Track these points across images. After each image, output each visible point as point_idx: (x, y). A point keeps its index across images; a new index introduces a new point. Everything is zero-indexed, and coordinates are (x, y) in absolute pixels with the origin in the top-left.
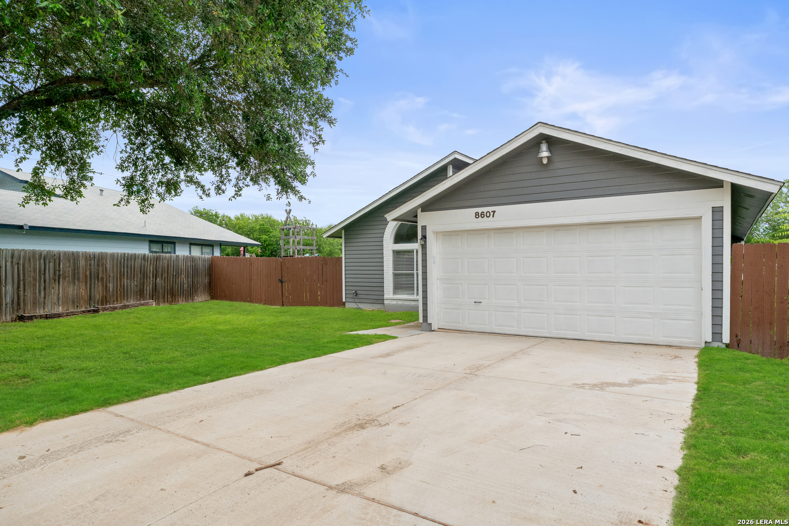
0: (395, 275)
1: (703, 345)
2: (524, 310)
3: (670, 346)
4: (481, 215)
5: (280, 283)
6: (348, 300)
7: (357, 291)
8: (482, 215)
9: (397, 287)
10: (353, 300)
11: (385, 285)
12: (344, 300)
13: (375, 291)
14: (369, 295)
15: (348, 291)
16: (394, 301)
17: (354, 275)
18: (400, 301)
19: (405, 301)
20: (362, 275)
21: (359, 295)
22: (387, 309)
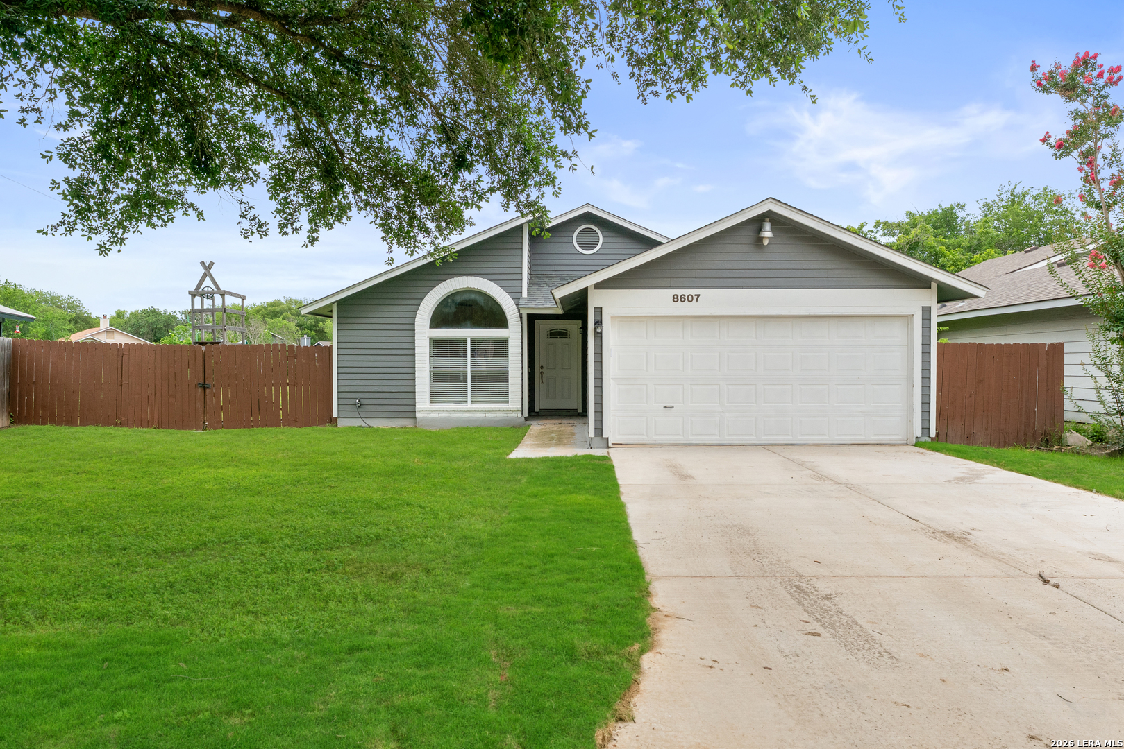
0: (434, 375)
1: (914, 440)
2: (727, 415)
3: (882, 444)
4: (681, 298)
5: (200, 391)
6: (343, 414)
7: (362, 400)
8: (683, 298)
9: (436, 392)
10: (356, 414)
11: (417, 390)
12: (335, 414)
13: (397, 400)
14: (385, 406)
15: (343, 400)
16: (433, 412)
17: (355, 375)
18: (445, 412)
19: (454, 412)
20: (372, 374)
21: (367, 406)
22: (423, 426)
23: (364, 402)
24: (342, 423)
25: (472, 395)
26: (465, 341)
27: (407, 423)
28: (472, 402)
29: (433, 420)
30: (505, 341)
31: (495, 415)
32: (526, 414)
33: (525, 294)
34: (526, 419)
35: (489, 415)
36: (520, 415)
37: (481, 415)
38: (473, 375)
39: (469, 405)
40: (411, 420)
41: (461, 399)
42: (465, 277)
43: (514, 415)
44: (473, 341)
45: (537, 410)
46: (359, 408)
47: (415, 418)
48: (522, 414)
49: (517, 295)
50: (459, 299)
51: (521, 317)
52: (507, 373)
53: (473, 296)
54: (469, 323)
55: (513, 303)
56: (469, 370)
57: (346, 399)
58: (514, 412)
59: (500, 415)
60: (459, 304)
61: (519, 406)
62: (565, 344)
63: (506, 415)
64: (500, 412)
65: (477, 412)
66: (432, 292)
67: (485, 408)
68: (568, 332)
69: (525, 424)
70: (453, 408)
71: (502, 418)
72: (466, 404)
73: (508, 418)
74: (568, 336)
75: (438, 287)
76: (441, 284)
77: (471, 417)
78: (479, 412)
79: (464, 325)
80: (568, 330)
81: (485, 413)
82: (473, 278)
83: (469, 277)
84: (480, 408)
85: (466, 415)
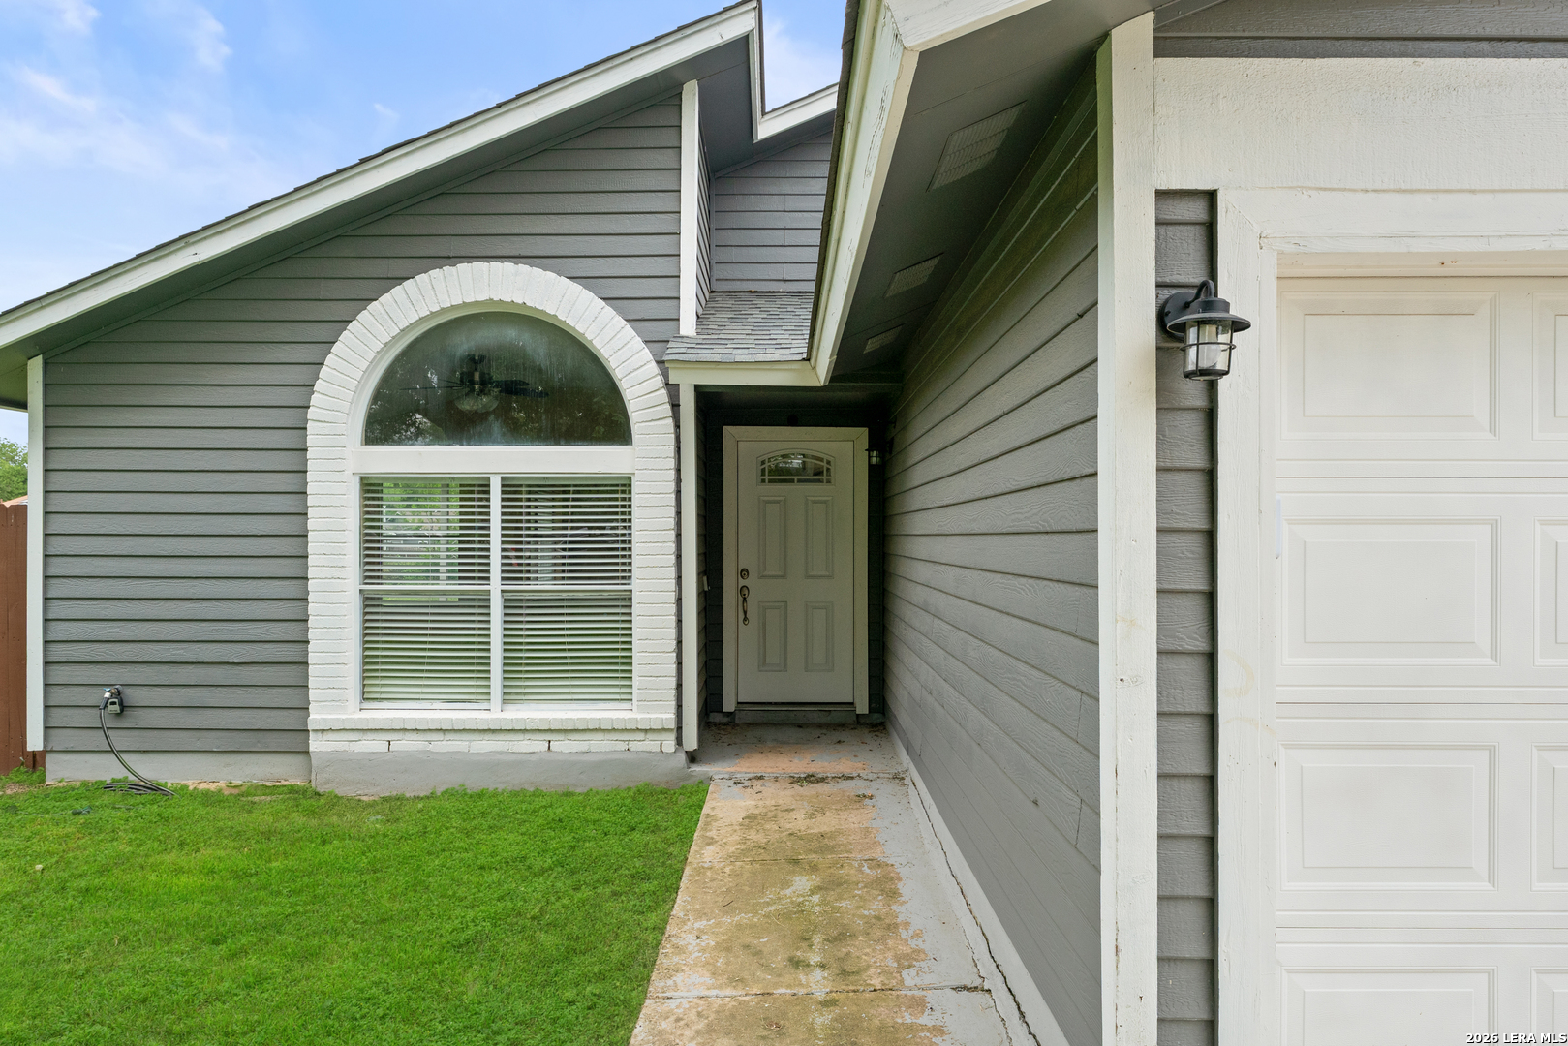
0: (375, 605)
6: (62, 739)
7: (127, 691)
9: (383, 662)
10: (97, 740)
11: (312, 658)
12: (35, 741)
13: (250, 689)
14: (209, 711)
15: (65, 690)
16: (370, 736)
17: (108, 604)
18: (409, 736)
19: (440, 736)
20: (162, 603)
21: (141, 712)
22: (328, 782)
23: (133, 696)
24: (60, 771)
25: (508, 673)
26: (483, 486)
27: (276, 769)
28: (507, 698)
29: (366, 761)
30: (620, 488)
31: (582, 746)
32: (691, 741)
33: (688, 326)
34: (693, 758)
35: (563, 746)
36: (670, 745)
37: (538, 745)
38: (510, 603)
39: (495, 713)
40: (299, 760)
41: (469, 685)
42: (480, 266)
43: (650, 744)
44: (510, 487)
45: (729, 705)
46: (115, 719)
47: (307, 753)
48: (679, 741)
49: (660, 330)
50: (464, 344)
51: (675, 406)
52: (626, 600)
53: (511, 334)
54: (496, 427)
55: (647, 353)
56: (495, 587)
57: (76, 689)
58: (650, 736)
59: (600, 745)
60: (462, 360)
61: (665, 716)
62: (814, 502)
63: (622, 746)
64: (600, 736)
65: (520, 736)
66: (363, 316)
67: (549, 721)
68: (824, 464)
69: (690, 776)
70: (440, 720)
71: (610, 757)
72: (485, 705)
73: (627, 756)
74: (824, 477)
75: (385, 298)
76: (397, 290)
77: (501, 753)
78: (528, 736)
79: (480, 434)
80: (825, 457)
81: (549, 737)
82: (509, 266)
83: (495, 265)
84: (532, 720)
85: (484, 745)
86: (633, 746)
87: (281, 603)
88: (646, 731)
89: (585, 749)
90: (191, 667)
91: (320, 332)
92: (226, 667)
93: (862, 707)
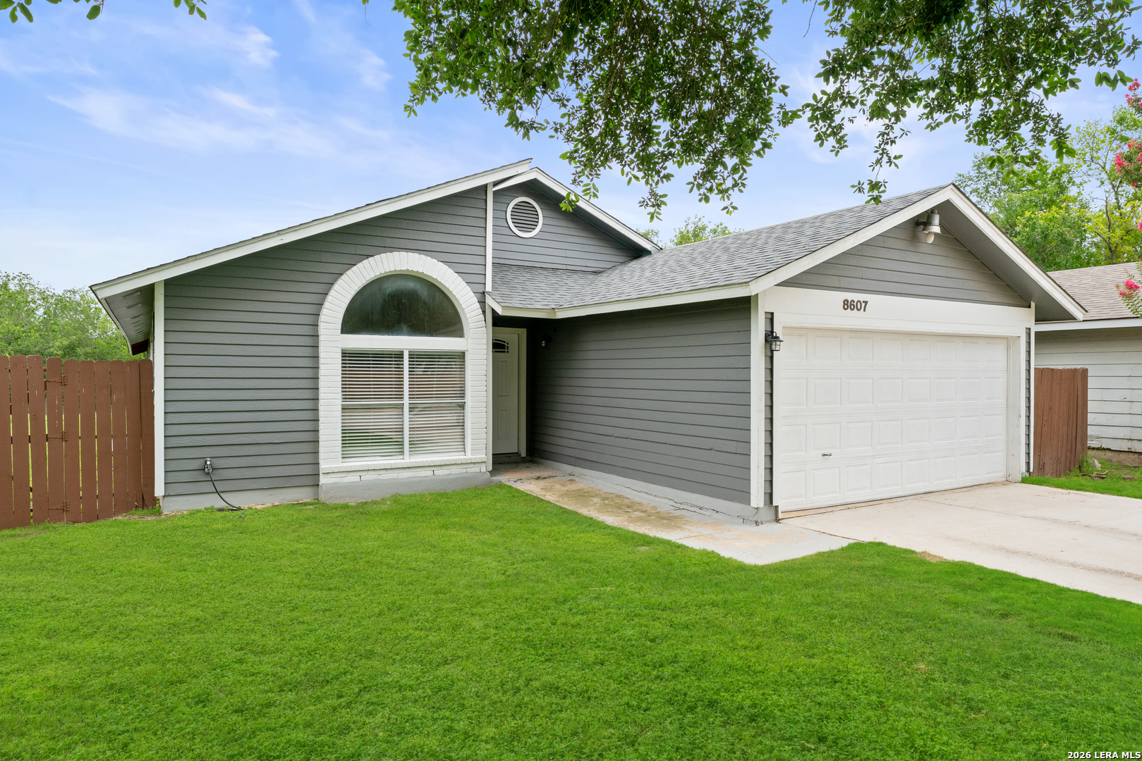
0: (348, 411)
1: (1020, 477)
7: (214, 461)
8: (852, 305)
9: (352, 439)
11: (320, 438)
12: (159, 490)
13: (283, 456)
14: (261, 468)
15: (175, 462)
16: (351, 474)
17: (202, 415)
18: (370, 473)
19: (385, 472)
20: (234, 413)
21: (221, 471)
22: (331, 498)
23: (218, 463)
24: (173, 506)
25: (412, 443)
26: (399, 355)
27: (303, 495)
28: (412, 453)
29: (351, 486)
30: (461, 356)
32: (490, 465)
33: (489, 286)
34: (491, 473)
35: (440, 472)
36: (482, 468)
37: (428, 473)
38: (411, 409)
39: (408, 459)
41: (394, 449)
42: (403, 254)
43: (476, 469)
44: (413, 355)
46: (208, 475)
47: (318, 485)
48: (486, 467)
49: (478, 288)
50: (390, 287)
51: (485, 322)
52: (463, 406)
53: (411, 285)
54: (405, 327)
55: (475, 298)
56: (406, 401)
57: (182, 461)
58: (476, 465)
59: (455, 471)
60: (389, 295)
61: (483, 456)
62: (502, 361)
63: (464, 471)
64: (455, 467)
65: (421, 469)
66: (349, 272)
67: (434, 461)
68: (506, 344)
69: (492, 481)
70: (385, 464)
71: (459, 476)
72: (401, 457)
73: (467, 475)
74: (506, 350)
75: (359, 265)
76: (365, 262)
77: (413, 477)
78: (424, 469)
79: (397, 331)
80: (507, 341)
81: (433, 469)
82: (416, 255)
83: (410, 254)
84: (427, 462)
85: (404, 475)
86: (469, 470)
87: (301, 412)
88: (474, 463)
89: (449, 473)
90: (251, 446)
91: (327, 278)
92: (270, 445)
93: (524, 454)
